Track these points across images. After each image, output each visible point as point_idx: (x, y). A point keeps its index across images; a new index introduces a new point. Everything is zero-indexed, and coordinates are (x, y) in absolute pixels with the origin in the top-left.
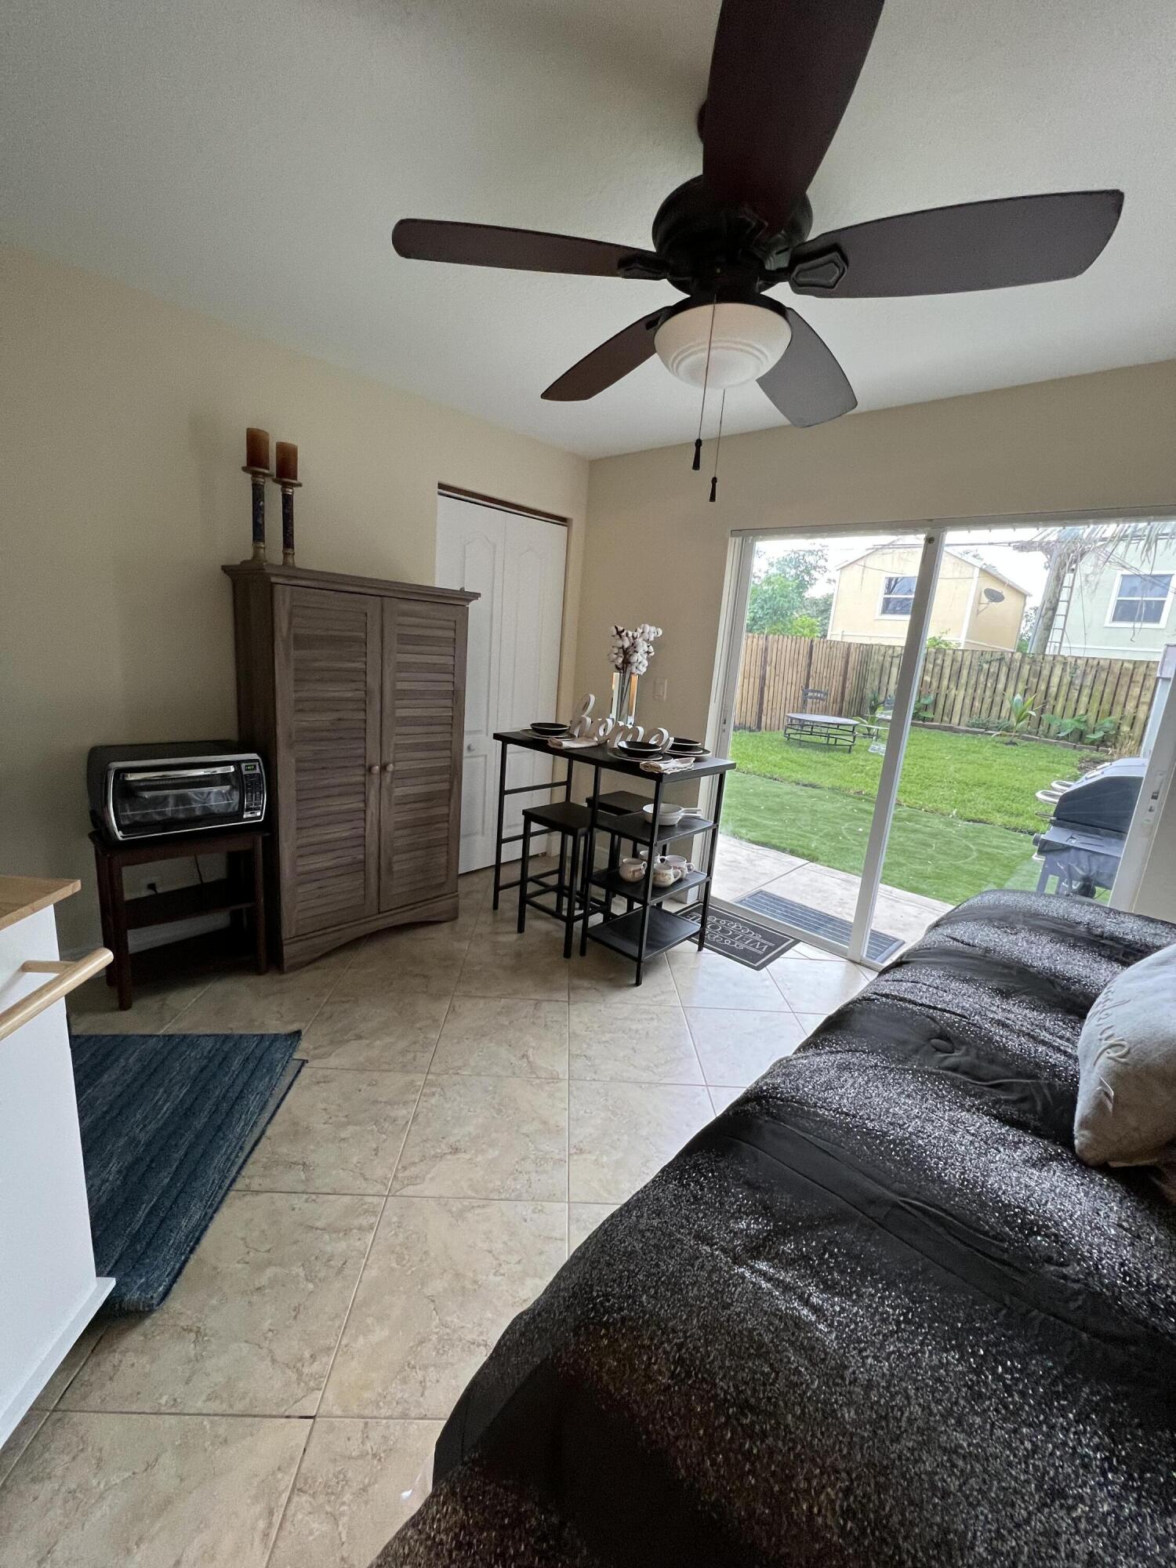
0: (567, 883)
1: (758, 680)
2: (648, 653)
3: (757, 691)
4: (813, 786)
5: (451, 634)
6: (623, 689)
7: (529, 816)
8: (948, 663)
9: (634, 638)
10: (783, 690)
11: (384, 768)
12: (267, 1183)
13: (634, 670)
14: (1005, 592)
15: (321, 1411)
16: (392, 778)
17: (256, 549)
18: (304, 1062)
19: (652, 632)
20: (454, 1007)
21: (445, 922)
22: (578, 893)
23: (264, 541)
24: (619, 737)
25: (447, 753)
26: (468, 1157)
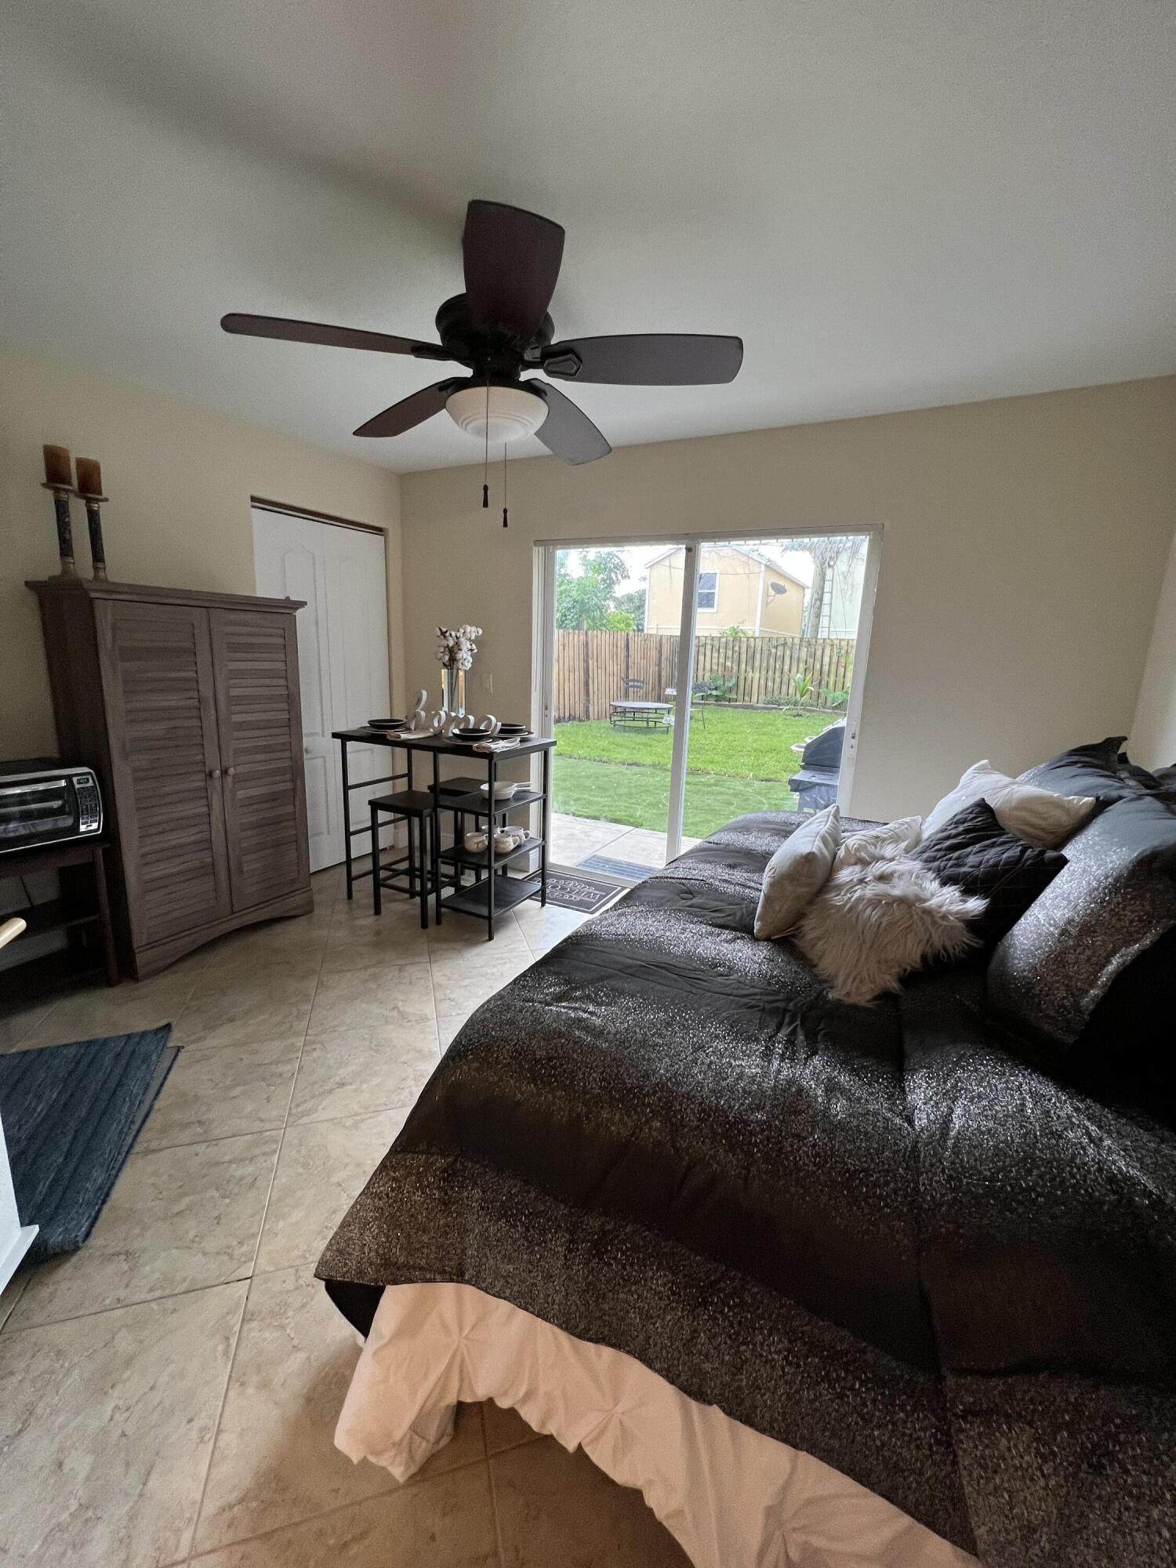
0: (417, 865)
1: (582, 674)
2: (472, 650)
3: (582, 684)
4: (637, 764)
5: (280, 641)
6: (452, 684)
7: (376, 805)
8: (744, 649)
9: (457, 638)
10: (606, 682)
11: (224, 772)
12: (164, 1143)
13: (460, 666)
14: (787, 586)
15: (257, 1272)
16: (234, 783)
17: (64, 564)
18: (179, 1049)
19: (473, 631)
20: (322, 982)
21: (300, 916)
22: (429, 872)
23: (73, 557)
24: (453, 726)
25: (287, 754)
26: (354, 1087)
